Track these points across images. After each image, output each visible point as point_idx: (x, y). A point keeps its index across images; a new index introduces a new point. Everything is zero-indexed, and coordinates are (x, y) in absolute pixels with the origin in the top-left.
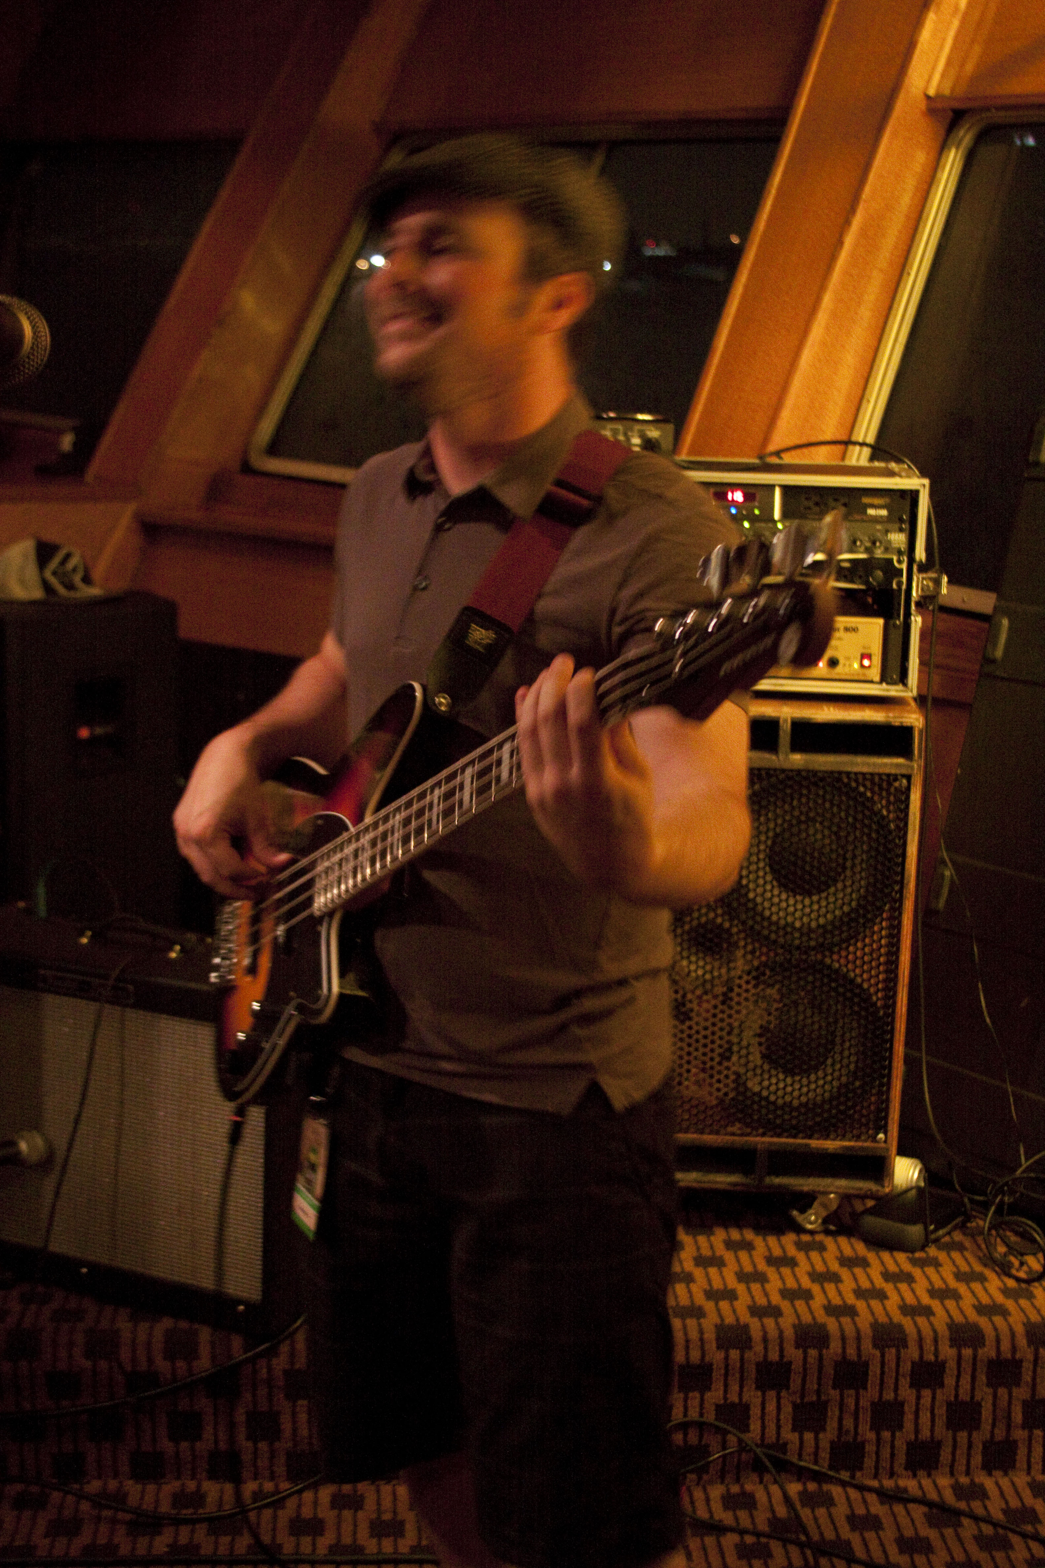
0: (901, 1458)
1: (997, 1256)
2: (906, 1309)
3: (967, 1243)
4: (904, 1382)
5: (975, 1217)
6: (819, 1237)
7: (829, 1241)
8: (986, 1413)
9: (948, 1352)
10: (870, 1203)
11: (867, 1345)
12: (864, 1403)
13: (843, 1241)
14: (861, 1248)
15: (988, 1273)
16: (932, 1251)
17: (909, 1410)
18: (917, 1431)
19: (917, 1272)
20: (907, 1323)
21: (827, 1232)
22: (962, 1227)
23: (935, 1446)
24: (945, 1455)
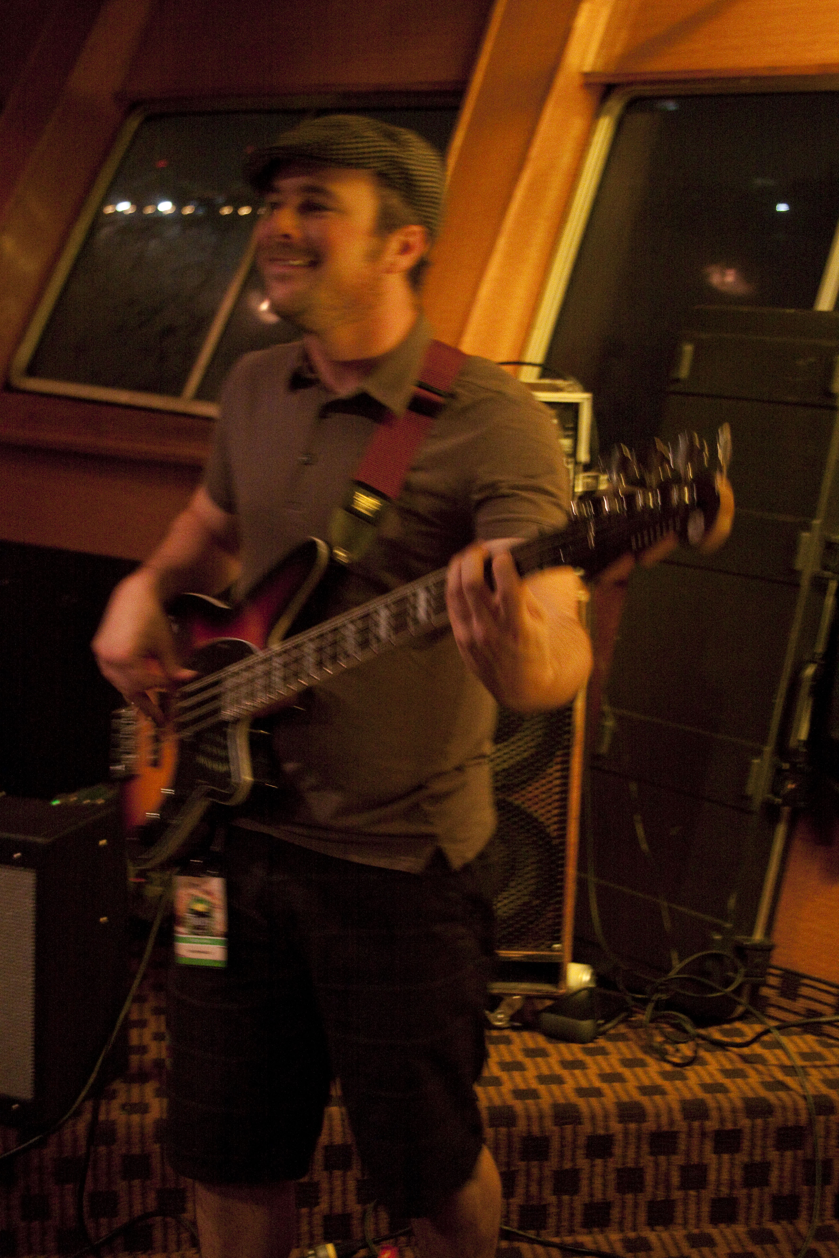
0: (579, 1218)
1: (655, 1044)
2: (581, 1092)
3: (631, 1035)
4: (580, 1152)
5: (636, 1012)
6: (507, 1033)
7: (513, 1035)
8: (649, 1178)
9: (616, 1127)
10: (548, 1003)
11: (548, 1123)
12: (547, 1172)
13: (526, 1035)
14: (541, 1041)
15: (649, 1060)
16: (602, 1042)
17: (584, 1175)
18: (592, 1195)
19: (588, 1059)
20: (581, 1103)
21: (514, 1028)
22: (624, 1021)
23: (607, 1206)
24: (615, 1213)
